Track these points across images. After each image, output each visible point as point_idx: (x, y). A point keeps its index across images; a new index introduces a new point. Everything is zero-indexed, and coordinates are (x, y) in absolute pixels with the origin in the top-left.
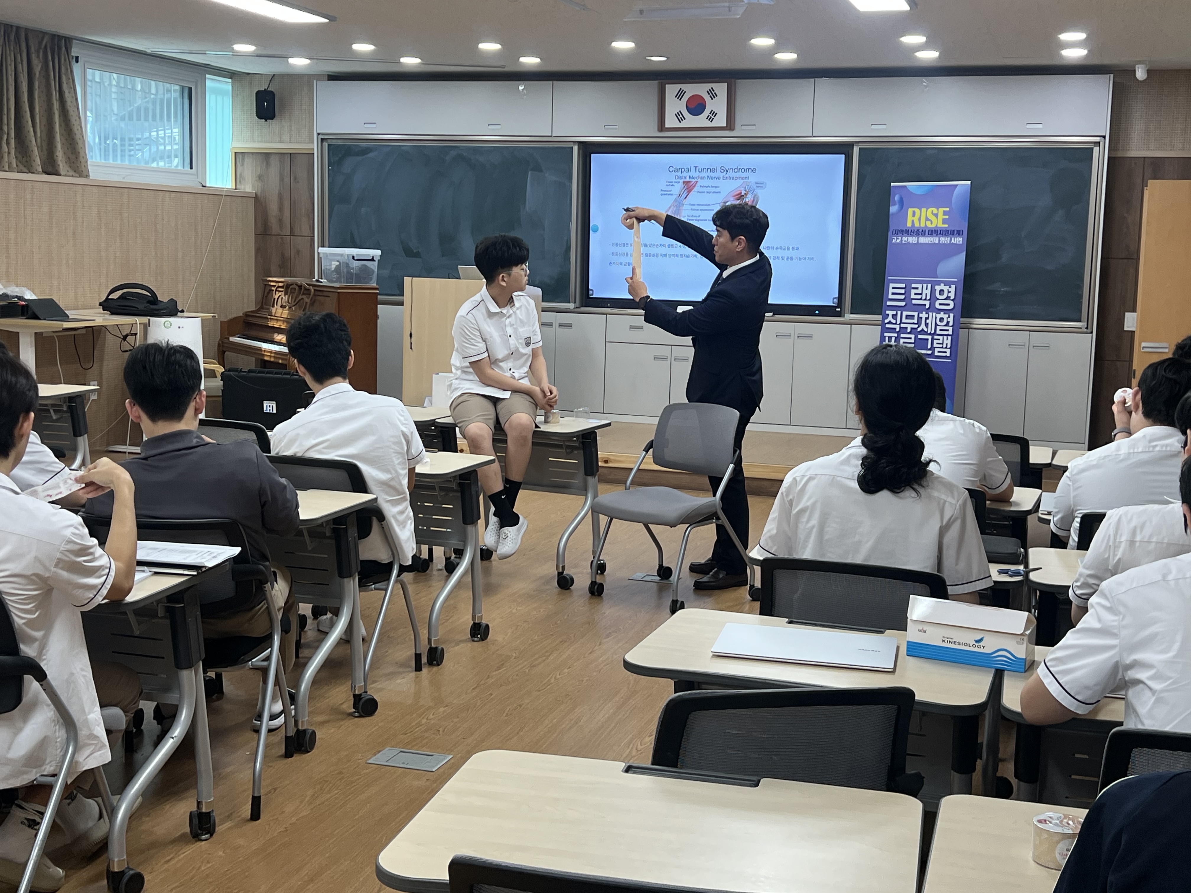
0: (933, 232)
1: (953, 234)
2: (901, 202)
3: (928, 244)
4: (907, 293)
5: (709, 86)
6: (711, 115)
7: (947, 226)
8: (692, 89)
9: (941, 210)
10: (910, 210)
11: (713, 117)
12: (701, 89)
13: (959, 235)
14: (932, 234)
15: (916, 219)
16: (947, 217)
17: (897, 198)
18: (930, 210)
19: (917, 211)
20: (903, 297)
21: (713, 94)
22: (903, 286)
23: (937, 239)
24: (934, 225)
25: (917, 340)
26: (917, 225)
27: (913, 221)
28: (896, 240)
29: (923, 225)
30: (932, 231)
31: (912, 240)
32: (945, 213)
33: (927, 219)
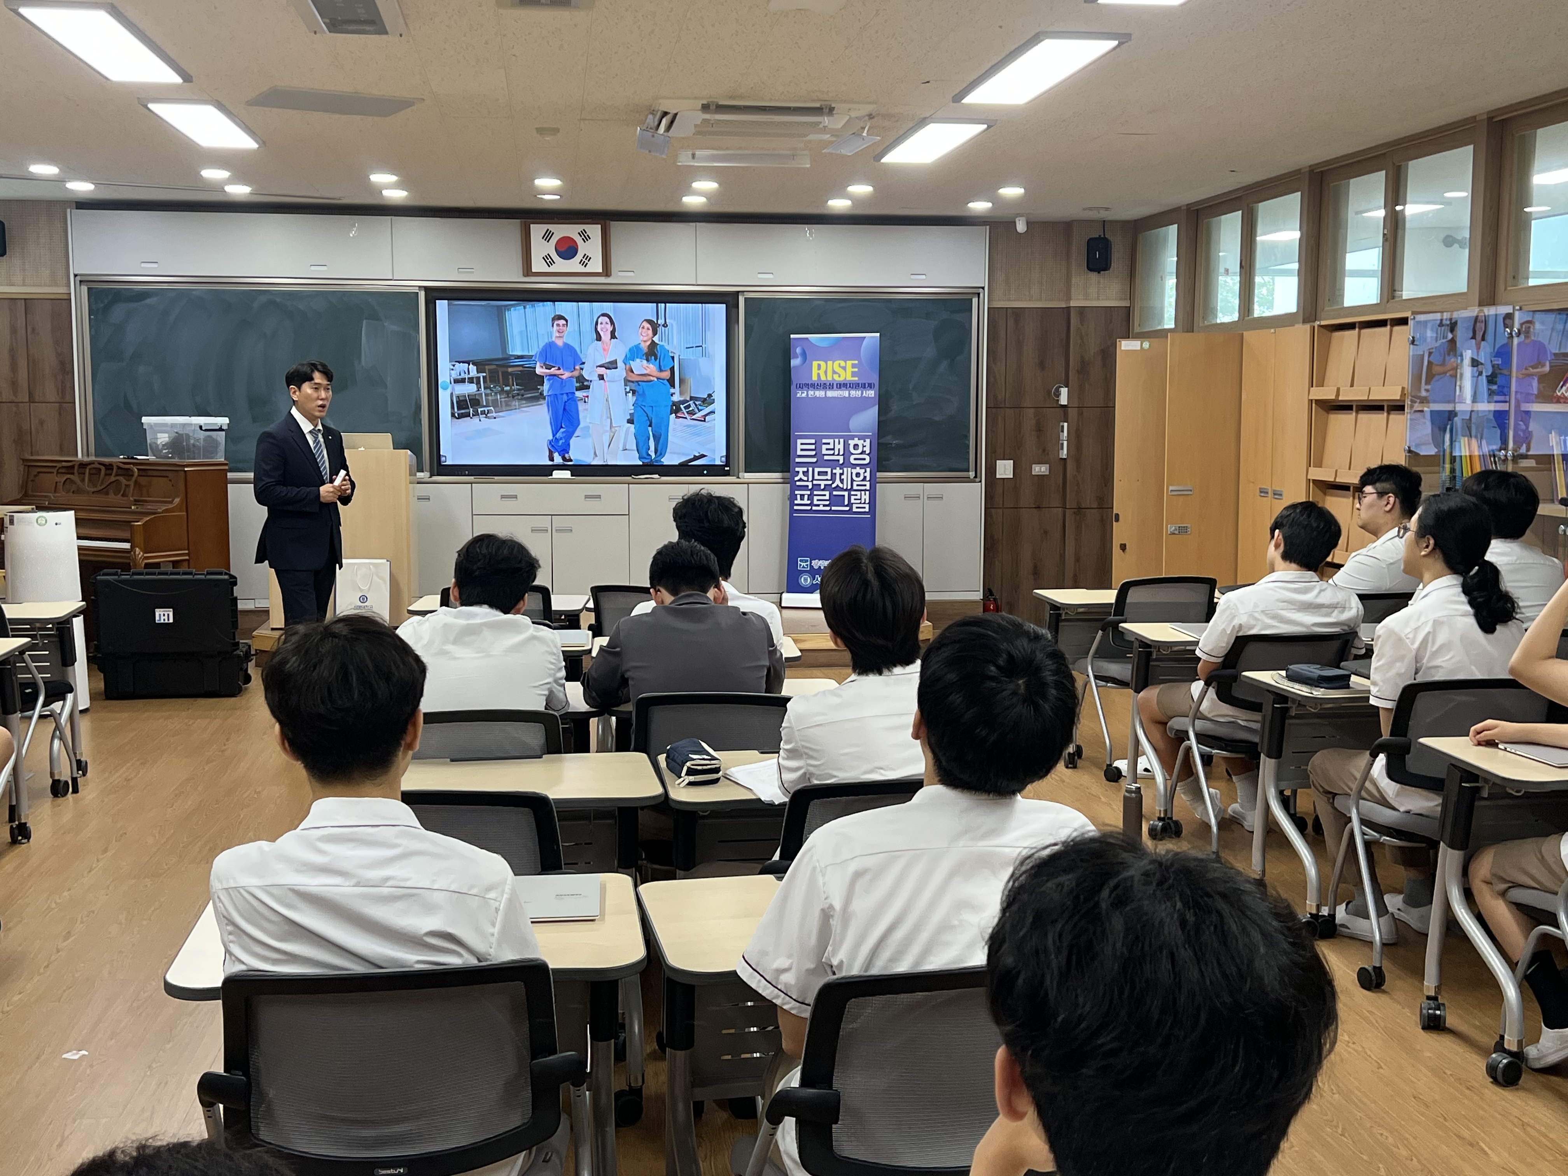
0: (842, 386)
1: (865, 388)
2: (804, 354)
3: (838, 398)
4: (818, 449)
5: (580, 228)
6: (584, 260)
7: (856, 379)
8: (561, 231)
9: (849, 363)
10: (815, 364)
11: (586, 261)
12: (571, 231)
13: (871, 388)
14: (840, 388)
15: (822, 372)
16: (856, 370)
17: (798, 350)
18: (837, 363)
19: (822, 363)
20: (813, 453)
21: (586, 238)
22: (813, 441)
23: (847, 392)
24: (842, 379)
25: (832, 496)
26: (823, 378)
27: (819, 374)
28: (801, 394)
29: (829, 378)
30: (840, 384)
31: (820, 393)
32: (853, 366)
33: (834, 372)
